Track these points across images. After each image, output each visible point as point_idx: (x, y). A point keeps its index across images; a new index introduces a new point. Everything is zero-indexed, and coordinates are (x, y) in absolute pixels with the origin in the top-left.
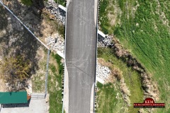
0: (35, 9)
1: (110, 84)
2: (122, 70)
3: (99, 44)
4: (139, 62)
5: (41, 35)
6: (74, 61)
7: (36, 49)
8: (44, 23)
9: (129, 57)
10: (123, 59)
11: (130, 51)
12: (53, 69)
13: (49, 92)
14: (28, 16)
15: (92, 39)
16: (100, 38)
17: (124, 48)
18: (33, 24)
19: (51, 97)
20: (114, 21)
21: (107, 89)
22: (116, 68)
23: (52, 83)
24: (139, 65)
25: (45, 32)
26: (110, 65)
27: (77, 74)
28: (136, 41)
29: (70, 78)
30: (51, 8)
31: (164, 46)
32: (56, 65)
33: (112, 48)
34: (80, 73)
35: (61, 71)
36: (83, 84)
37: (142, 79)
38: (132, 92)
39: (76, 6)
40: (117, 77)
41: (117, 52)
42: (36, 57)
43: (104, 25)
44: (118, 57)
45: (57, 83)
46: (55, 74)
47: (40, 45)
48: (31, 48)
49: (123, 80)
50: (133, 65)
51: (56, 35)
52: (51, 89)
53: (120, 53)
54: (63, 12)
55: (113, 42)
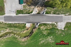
0: (44, 5)
1: (26, 27)
2: (29, 31)
3: (36, 24)
4: (32, 35)
5: (37, 7)
6: (31, 17)
7: (34, 6)
8: (41, 7)
9: (33, 32)
10: (32, 31)
12: (29, 11)
13: (23, 10)
14: (42, 3)
15: (37, 22)
17: (35, 31)
18: (40, 4)
20: (42, 28)
21: (24, 27)
22: (30, 29)
24: (31, 35)
25: (38, 8)
26: (31, 27)
27: (28, 18)
28: (37, 34)
29: (27, 16)
30: (44, 10)
31: (36, 42)
33: (35, 28)
34: (28, 19)
35: (29, 13)
36: (25, 20)
37: (27, 36)
38: (24, 34)
39: (45, 17)
40: (28, 29)
42: (32, 6)
43: (40, 25)
44: (33, 29)
45: (26, 12)
48: (34, 4)
49: (27, 31)
50: (31, 34)
54: (43, 13)
55: (36, 28)
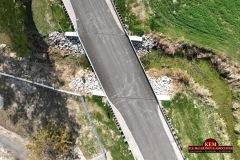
0: (38, 55)
1: (179, 95)
2: (183, 69)
3: (140, 53)
4: (201, 46)
5: (62, 83)
6: (119, 93)
7: (65, 103)
8: (58, 66)
9: (185, 47)
10: (178, 54)
11: (183, 39)
12: (99, 117)
13: (108, 148)
14: (34, 69)
15: (127, 52)
16: (137, 45)
17: (173, 39)
18: (45, 76)
19: (113, 153)
21: (179, 103)
22: (176, 71)
23: (105, 136)
24: (204, 51)
25: (64, 77)
26: (167, 71)
27: (130, 106)
28: (183, 23)
29: (125, 117)
30: (57, 43)
31: (223, 9)
32: (99, 110)
33: (159, 49)
34: (134, 103)
35: (110, 113)
36: (145, 115)
37: (216, 65)
38: (211, 90)
39: (88, 22)
40: (184, 81)
41: (167, 50)
42: (70, 114)
43: (133, 26)
44: (171, 56)
45: (112, 131)
46: (104, 122)
47: (67, 96)
48: (58, 106)
49: (192, 81)
50: (195, 55)
51: (81, 72)
52: (109, 144)
53: (172, 49)
54: (74, 40)
55: (156, 41)
